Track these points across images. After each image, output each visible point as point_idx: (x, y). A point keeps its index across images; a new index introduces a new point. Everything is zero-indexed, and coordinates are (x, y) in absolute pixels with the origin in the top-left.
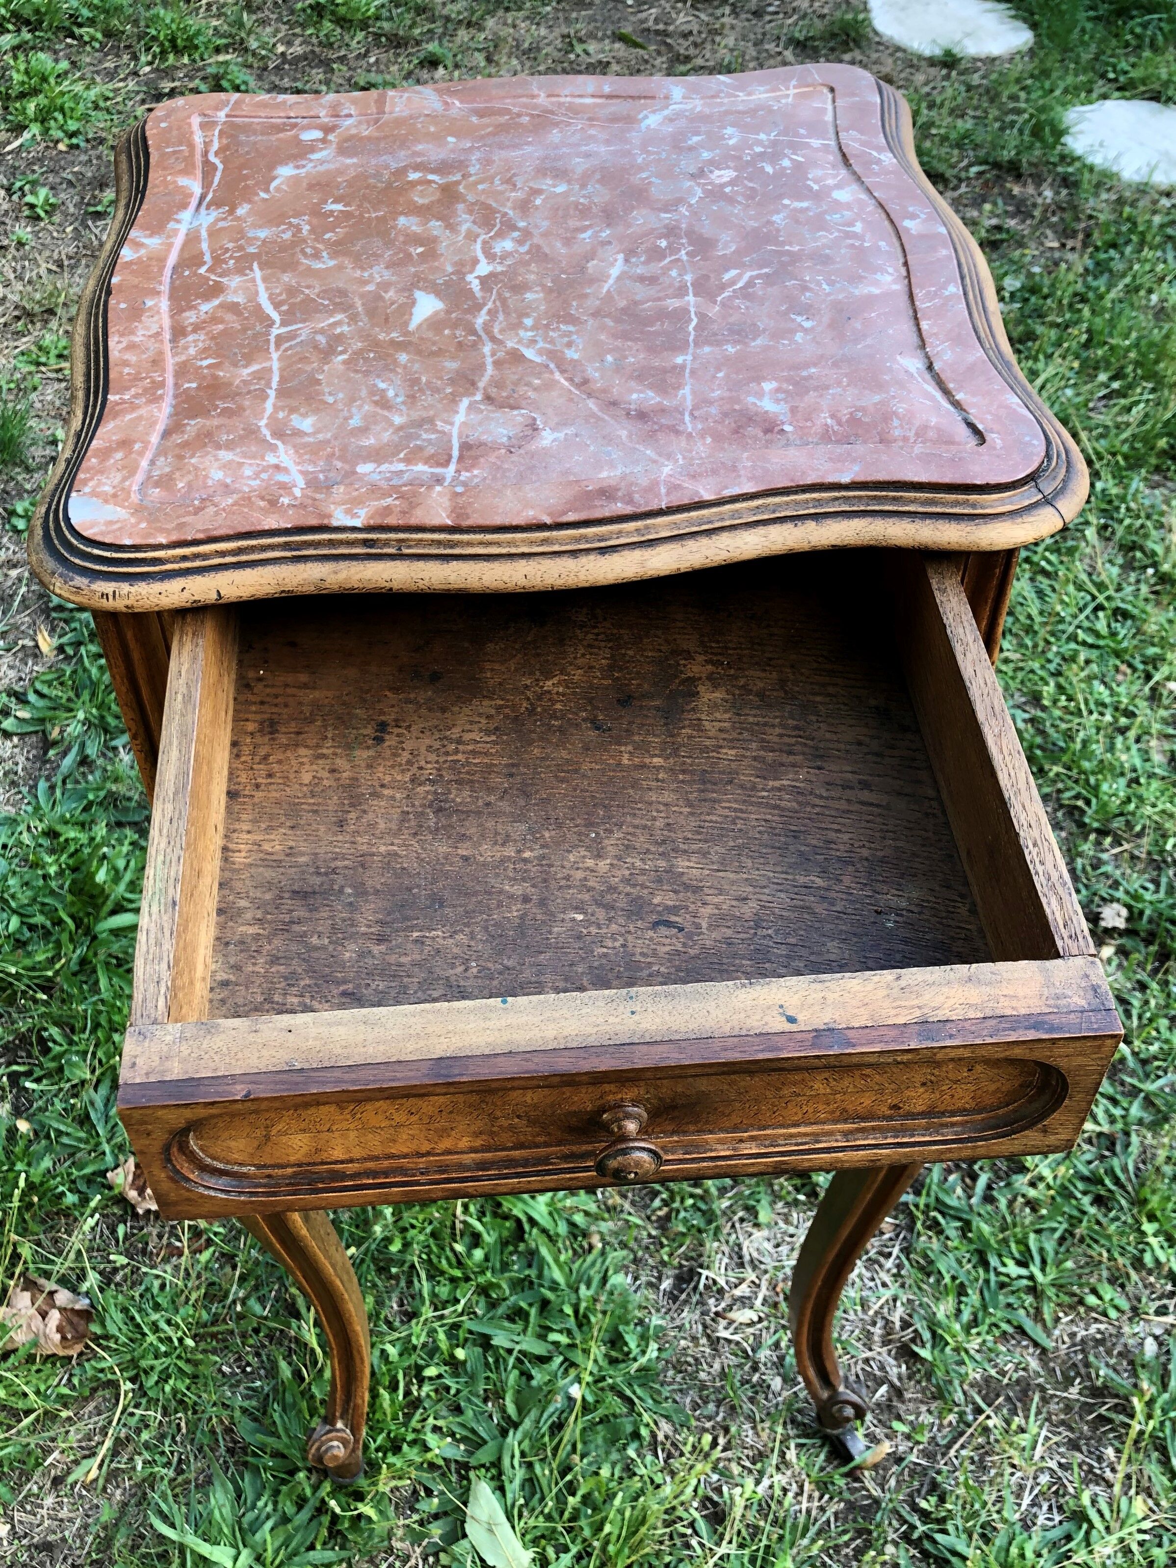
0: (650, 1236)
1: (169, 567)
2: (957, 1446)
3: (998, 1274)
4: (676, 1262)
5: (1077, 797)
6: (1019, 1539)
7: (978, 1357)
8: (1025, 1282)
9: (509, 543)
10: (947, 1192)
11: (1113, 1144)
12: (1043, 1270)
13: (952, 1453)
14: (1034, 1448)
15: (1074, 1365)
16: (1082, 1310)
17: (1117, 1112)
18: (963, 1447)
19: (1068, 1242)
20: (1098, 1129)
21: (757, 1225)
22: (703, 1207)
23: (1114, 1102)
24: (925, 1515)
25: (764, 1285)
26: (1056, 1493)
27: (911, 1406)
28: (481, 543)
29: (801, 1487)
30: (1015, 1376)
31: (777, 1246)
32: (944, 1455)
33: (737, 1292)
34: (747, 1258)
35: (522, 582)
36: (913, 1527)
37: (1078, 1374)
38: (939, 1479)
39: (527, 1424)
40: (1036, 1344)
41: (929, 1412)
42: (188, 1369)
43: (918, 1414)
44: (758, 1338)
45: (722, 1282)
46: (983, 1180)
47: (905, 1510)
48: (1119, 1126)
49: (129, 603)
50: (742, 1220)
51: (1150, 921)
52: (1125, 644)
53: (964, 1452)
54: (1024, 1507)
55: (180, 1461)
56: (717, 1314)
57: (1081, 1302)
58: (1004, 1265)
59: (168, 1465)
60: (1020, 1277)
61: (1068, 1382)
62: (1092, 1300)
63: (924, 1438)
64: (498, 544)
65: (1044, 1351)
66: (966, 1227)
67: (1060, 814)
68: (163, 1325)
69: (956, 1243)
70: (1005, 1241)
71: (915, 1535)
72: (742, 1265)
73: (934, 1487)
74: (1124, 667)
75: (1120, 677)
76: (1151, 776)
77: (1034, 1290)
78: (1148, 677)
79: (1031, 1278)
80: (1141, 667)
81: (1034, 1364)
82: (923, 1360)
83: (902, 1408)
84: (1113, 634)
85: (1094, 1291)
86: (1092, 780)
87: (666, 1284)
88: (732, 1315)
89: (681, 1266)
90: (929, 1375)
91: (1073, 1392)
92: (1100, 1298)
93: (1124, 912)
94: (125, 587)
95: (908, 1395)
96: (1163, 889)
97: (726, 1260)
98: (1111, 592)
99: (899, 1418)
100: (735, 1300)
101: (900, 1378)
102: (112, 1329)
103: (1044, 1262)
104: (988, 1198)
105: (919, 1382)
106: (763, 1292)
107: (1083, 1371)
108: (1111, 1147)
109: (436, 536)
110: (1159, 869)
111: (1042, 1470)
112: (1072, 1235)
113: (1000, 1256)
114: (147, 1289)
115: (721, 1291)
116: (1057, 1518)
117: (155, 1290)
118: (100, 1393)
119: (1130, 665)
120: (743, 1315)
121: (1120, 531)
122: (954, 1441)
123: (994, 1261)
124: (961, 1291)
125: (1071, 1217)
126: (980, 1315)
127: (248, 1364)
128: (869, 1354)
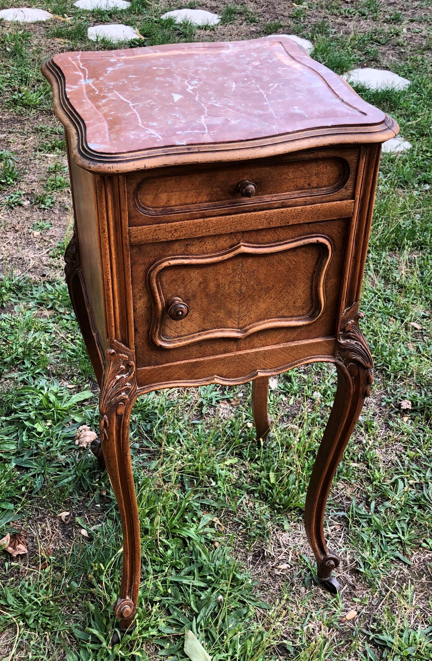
0: (239, 541)
1: (128, 159)
2: (381, 605)
3: (385, 538)
4: (252, 549)
5: (383, 365)
6: (412, 635)
7: (383, 570)
8: (397, 540)
9: (233, 146)
10: (359, 509)
11: (422, 487)
12: (403, 535)
13: (379, 608)
14: (412, 602)
15: (422, 570)
16: (421, 549)
17: (421, 475)
18: (383, 604)
19: (412, 524)
20: (415, 482)
21: (284, 531)
22: (260, 526)
23: (420, 472)
24: (373, 631)
25: (291, 554)
26: (424, 617)
27: (359, 592)
28: (224, 146)
29: (320, 628)
30: (399, 576)
31: (294, 538)
32: (376, 609)
33: (280, 558)
34: (282, 544)
35: (239, 157)
36: (369, 636)
37: (424, 573)
38: (376, 617)
39: (202, 614)
40: (405, 564)
41: (367, 593)
42: (48, 614)
43: (363, 595)
44: (292, 573)
45: (273, 554)
46: (373, 505)
47: (364, 631)
48: (423, 480)
49: (117, 169)
50: (277, 530)
51: (421, 405)
52: (391, 310)
53: (384, 607)
54: (412, 624)
55: (49, 652)
56: (273, 567)
57: (420, 546)
58: (387, 534)
59: (43, 654)
60: (394, 538)
61: (421, 576)
62: (424, 545)
63: (367, 603)
64: (229, 146)
65: (409, 566)
66: (369, 522)
67: (377, 373)
68: (33, 598)
69: (367, 528)
70: (386, 526)
71: (371, 638)
72: (280, 547)
73: (375, 620)
74: (392, 319)
75: (391, 323)
76: (411, 355)
77: (401, 542)
78: (402, 321)
79: (399, 538)
80: (399, 318)
81: (406, 571)
82: (361, 573)
83: (356, 593)
84: (386, 307)
85: (425, 541)
86: (388, 359)
87: (250, 558)
88: (279, 567)
89: (254, 551)
90: (365, 579)
91: (424, 579)
92: (428, 544)
93: (410, 403)
94: (115, 165)
95: (357, 588)
96: (423, 395)
97: (273, 546)
98: (382, 292)
99: (355, 597)
100: (280, 561)
101: (353, 582)
102: (11, 602)
103: (403, 532)
104: (377, 511)
105: (361, 582)
106: (290, 557)
107: (426, 571)
108: (422, 488)
109: (209, 145)
110: (420, 388)
111: (416, 609)
112: (412, 521)
113: (385, 531)
114: (23, 586)
115: (273, 558)
116: (426, 626)
117: (26, 586)
118: (7, 630)
119: (394, 318)
120: (284, 566)
121: (381, 271)
122: (379, 603)
123: (383, 533)
124: (372, 546)
125: (410, 514)
126: (381, 555)
127: (73, 610)
128: (339, 575)
